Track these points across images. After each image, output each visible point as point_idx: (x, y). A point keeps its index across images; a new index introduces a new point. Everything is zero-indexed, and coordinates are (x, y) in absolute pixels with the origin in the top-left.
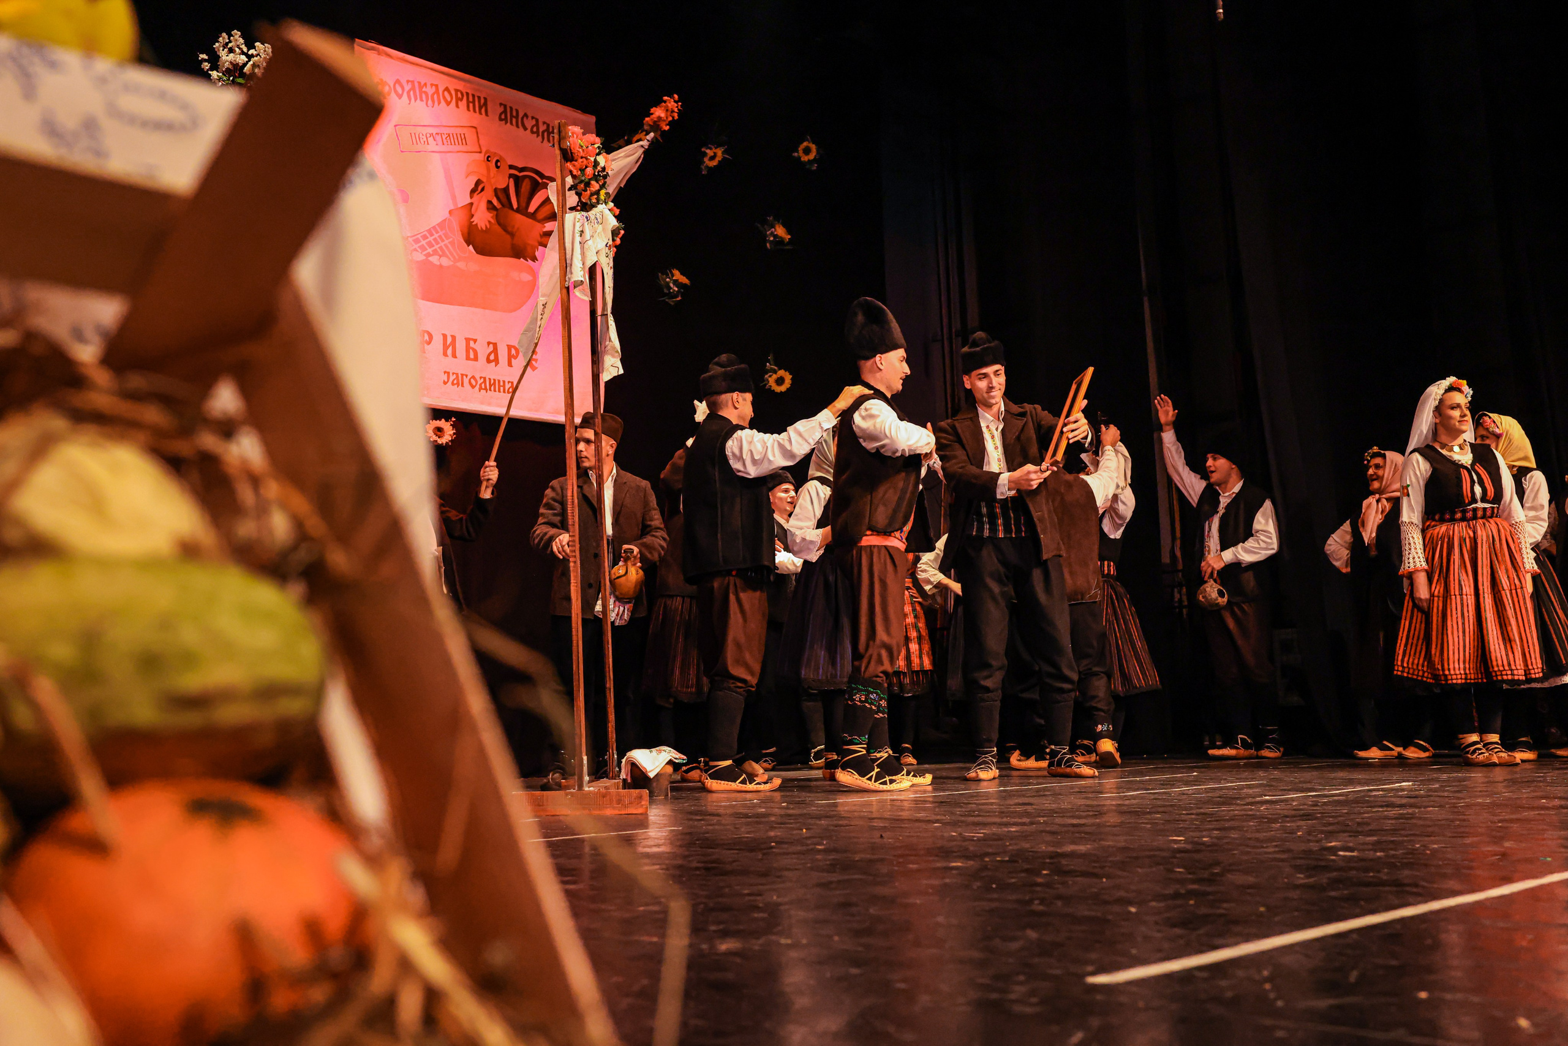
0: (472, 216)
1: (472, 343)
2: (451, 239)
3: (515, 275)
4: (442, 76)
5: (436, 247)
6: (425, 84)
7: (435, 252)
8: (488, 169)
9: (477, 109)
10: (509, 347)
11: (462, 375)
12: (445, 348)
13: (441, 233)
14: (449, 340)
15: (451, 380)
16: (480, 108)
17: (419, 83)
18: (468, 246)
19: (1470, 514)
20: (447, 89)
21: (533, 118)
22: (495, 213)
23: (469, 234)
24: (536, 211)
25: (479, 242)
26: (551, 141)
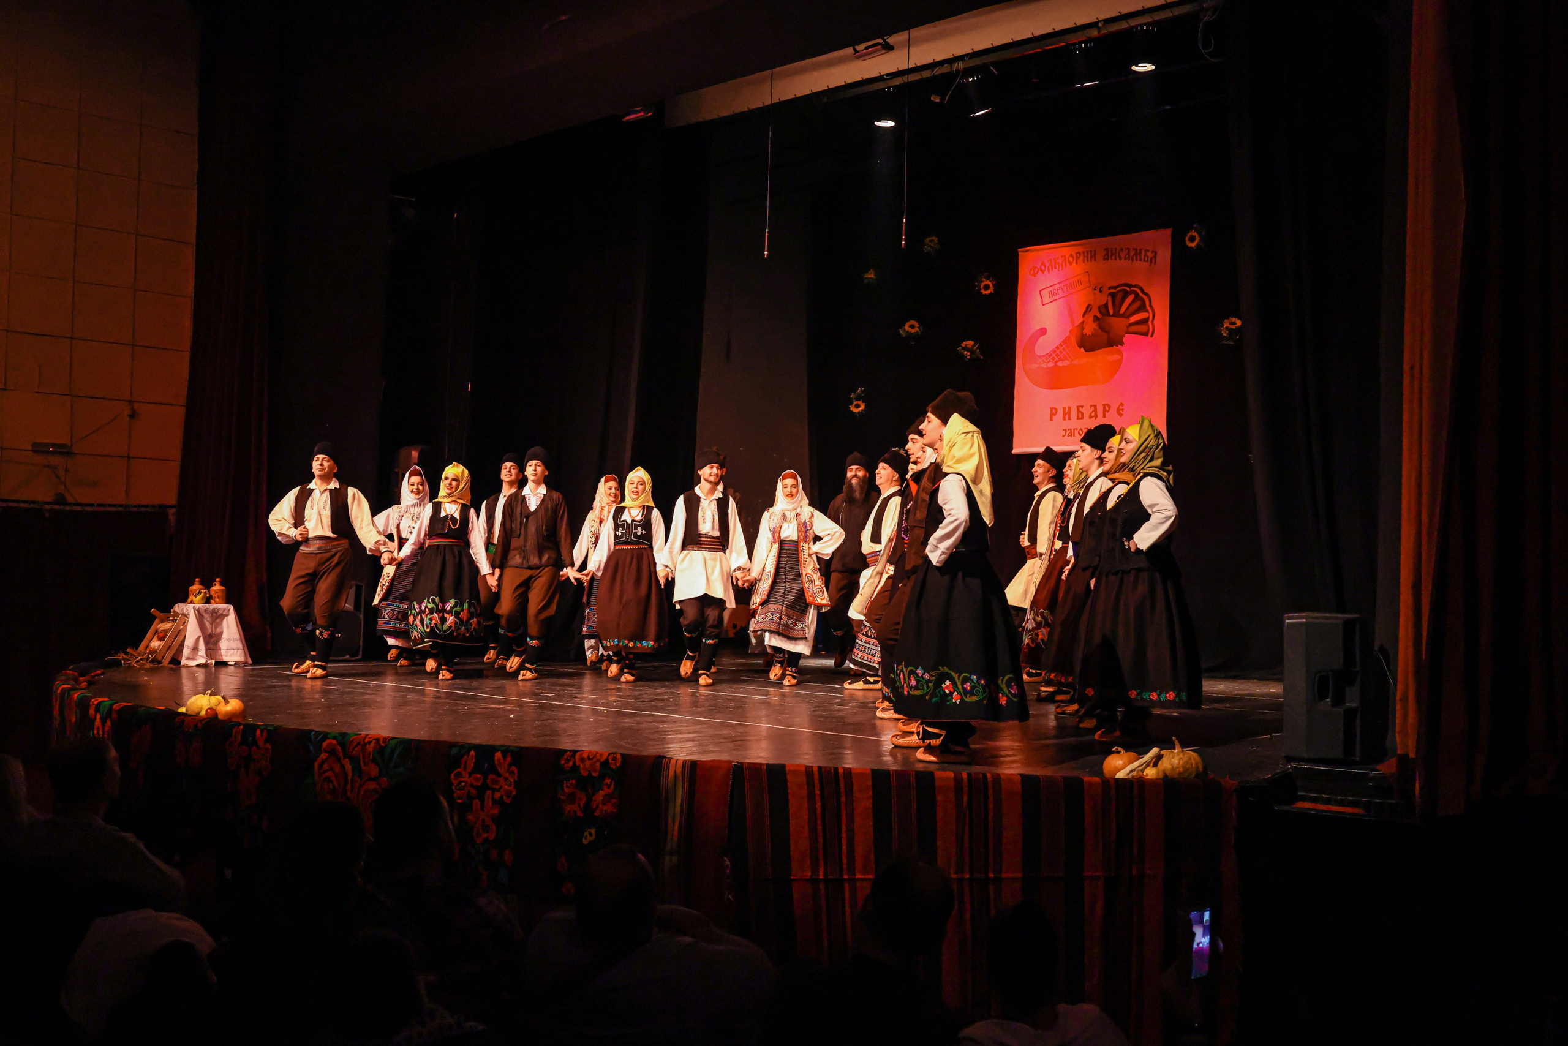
0: (1083, 329)
1: (1081, 409)
2: (1071, 348)
3: (1109, 358)
4: (1070, 248)
5: (1061, 356)
6: (1058, 258)
7: (1059, 360)
8: (1095, 295)
9: (1089, 260)
10: (1104, 405)
11: (1074, 429)
12: (1065, 414)
13: (1064, 346)
14: (1067, 410)
15: (1067, 434)
16: (1091, 258)
17: (1055, 257)
18: (1080, 348)
20: (1071, 255)
21: (1126, 249)
22: (1097, 322)
23: (1081, 341)
24: (1126, 310)
25: (1088, 344)
26: (1139, 259)
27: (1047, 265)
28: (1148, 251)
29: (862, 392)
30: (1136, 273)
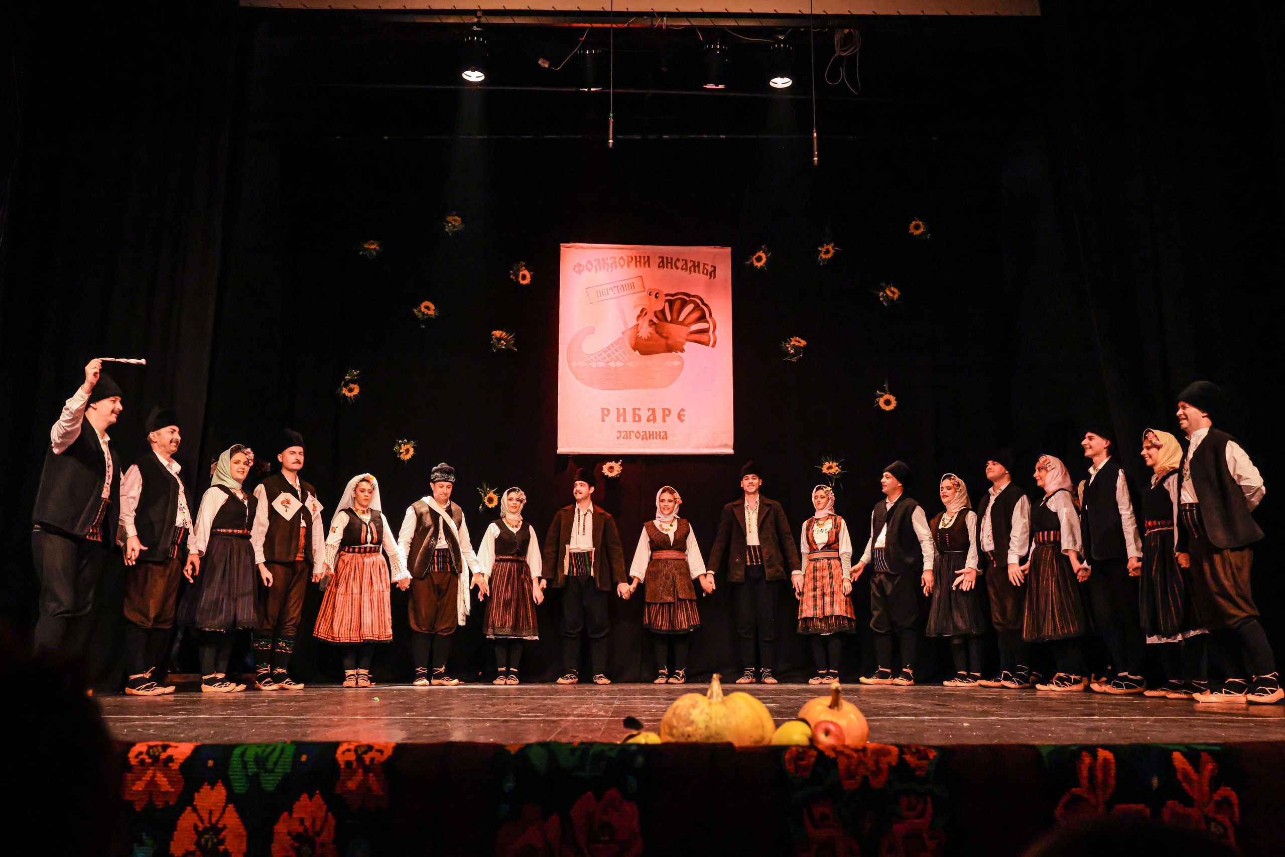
0: (638, 332)
1: (637, 412)
2: (623, 350)
3: (668, 363)
4: (618, 251)
5: (613, 356)
6: (607, 259)
7: (612, 360)
8: (650, 300)
9: (642, 265)
10: (664, 410)
11: (630, 432)
12: (619, 416)
13: (616, 347)
14: (621, 411)
15: (622, 436)
16: (645, 263)
17: (603, 259)
18: (635, 349)
19: (362, 550)
20: (622, 258)
21: (683, 260)
22: (654, 326)
23: (636, 343)
24: (685, 319)
25: (643, 347)
26: (697, 271)
27: (594, 264)
28: (708, 265)
29: (356, 376)
30: (695, 285)
